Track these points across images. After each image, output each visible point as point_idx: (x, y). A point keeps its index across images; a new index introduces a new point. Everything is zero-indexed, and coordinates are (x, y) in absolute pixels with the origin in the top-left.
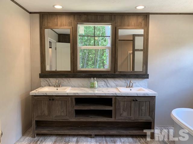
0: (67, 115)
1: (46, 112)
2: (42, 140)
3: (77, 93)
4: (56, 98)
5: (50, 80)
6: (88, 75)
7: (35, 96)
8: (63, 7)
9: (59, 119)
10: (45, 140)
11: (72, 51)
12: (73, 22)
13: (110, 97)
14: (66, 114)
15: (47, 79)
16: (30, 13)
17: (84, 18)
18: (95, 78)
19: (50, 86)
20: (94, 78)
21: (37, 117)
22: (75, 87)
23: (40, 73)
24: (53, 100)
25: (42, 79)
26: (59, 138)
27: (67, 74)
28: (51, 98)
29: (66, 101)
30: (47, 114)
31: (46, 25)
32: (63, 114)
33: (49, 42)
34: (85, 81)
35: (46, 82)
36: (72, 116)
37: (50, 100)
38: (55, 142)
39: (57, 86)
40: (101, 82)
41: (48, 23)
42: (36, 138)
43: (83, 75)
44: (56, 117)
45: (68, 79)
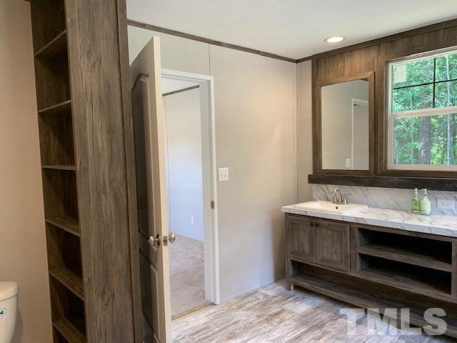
0: (343, 262)
1: (307, 248)
2: (298, 298)
3: (362, 219)
4: (322, 222)
5: (327, 188)
6: (405, 181)
7: (290, 214)
8: (344, 39)
9: (329, 267)
10: (303, 299)
11: (372, 126)
12: (376, 60)
13: (446, 240)
14: (340, 259)
15: (324, 186)
16: (297, 61)
17: (401, 45)
18: (425, 190)
19: (328, 200)
20: (420, 188)
21: (293, 253)
22: (378, 207)
23: (311, 173)
24: (317, 225)
25: (315, 186)
26: (329, 304)
27: (358, 178)
28: (314, 222)
29: (341, 232)
30: (308, 252)
31: (323, 79)
32: (335, 258)
33: (354, 105)
34: (402, 196)
35: (322, 192)
36: (353, 266)
37: (312, 224)
38: (317, 308)
39: (338, 202)
40: (446, 202)
41: (325, 73)
42: (291, 292)
43: (395, 180)
44: (323, 260)
45: (364, 188)
